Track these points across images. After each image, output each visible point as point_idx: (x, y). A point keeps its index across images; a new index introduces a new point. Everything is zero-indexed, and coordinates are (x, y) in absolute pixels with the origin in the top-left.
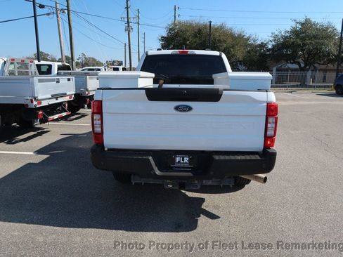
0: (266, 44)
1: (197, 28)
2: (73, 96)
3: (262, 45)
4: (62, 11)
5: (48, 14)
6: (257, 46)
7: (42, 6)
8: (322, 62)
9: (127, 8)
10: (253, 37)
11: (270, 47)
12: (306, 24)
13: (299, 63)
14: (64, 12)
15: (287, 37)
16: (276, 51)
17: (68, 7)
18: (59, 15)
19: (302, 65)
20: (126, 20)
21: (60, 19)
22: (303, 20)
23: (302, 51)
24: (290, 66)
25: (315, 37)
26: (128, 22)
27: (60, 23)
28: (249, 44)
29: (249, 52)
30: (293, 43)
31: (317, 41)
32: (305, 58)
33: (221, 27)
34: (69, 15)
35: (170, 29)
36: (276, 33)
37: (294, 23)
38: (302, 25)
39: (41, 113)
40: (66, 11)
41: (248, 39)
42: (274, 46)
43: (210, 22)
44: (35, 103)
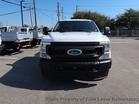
0: (114, 20)
1: (85, 14)
2: (32, 39)
3: (112, 20)
4: (32, 9)
5: (27, 10)
6: (110, 20)
7: (24, 7)
8: (138, 26)
9: (58, 7)
10: (109, 17)
11: (116, 20)
12: (131, 11)
13: (128, 27)
14: (33, 9)
15: (122, 16)
16: (118, 22)
17: (34, 7)
18: (31, 11)
19: (129, 28)
20: (58, 11)
21: (31, 12)
22: (129, 9)
23: (129, 22)
24: (124, 28)
25: (134, 16)
26: (58, 12)
27: (31, 13)
28: (107, 20)
29: (107, 23)
30: (125, 19)
31: (135, 17)
32: (130, 25)
33: (95, 13)
34: (35, 10)
35: (75, 15)
36: (118, 15)
37: (126, 11)
38: (129, 11)
39: (20, 44)
40: (34, 9)
41: (107, 17)
42: (117, 20)
43: (90, 11)
44: (17, 41)
